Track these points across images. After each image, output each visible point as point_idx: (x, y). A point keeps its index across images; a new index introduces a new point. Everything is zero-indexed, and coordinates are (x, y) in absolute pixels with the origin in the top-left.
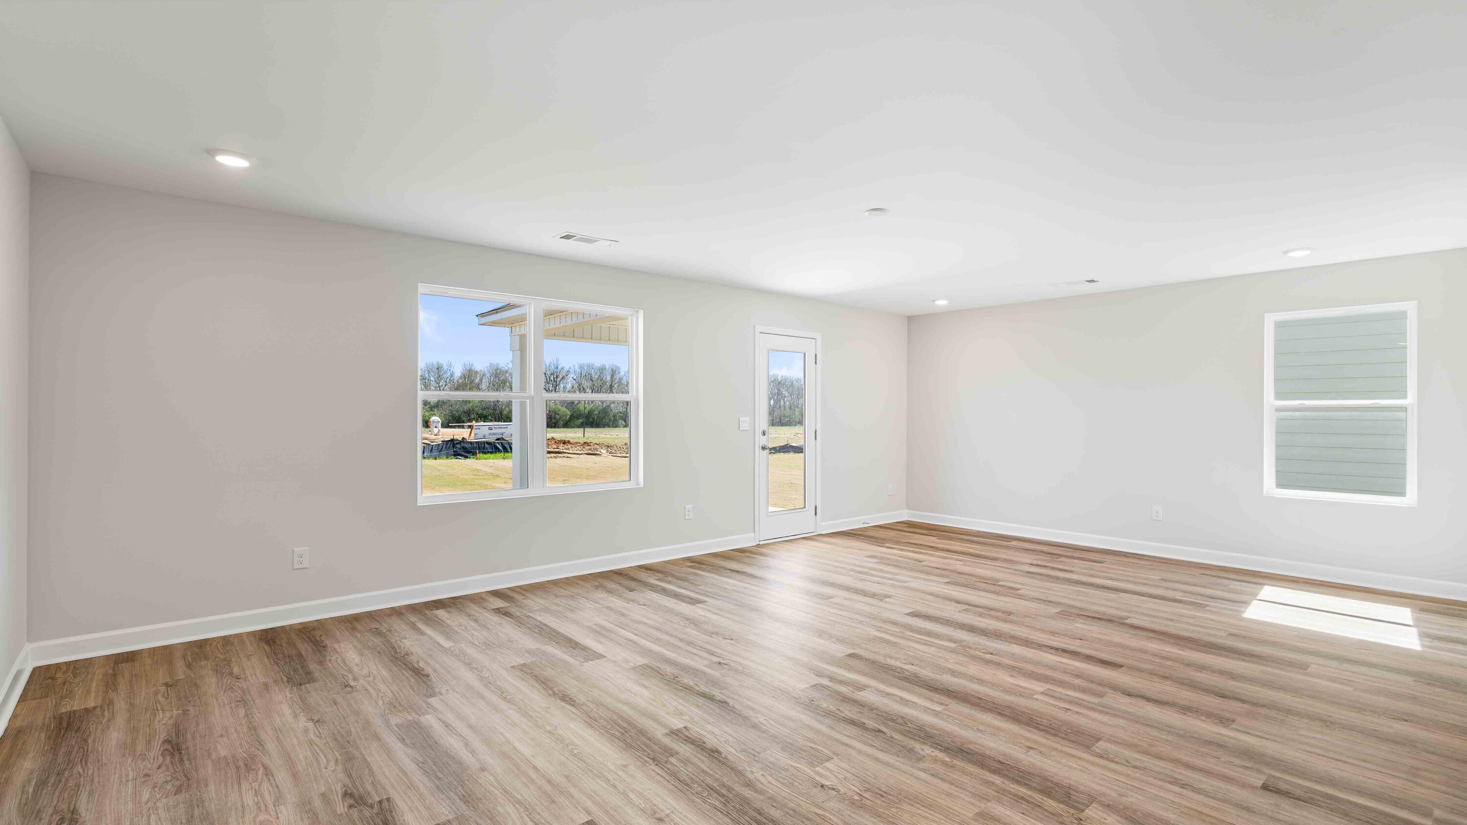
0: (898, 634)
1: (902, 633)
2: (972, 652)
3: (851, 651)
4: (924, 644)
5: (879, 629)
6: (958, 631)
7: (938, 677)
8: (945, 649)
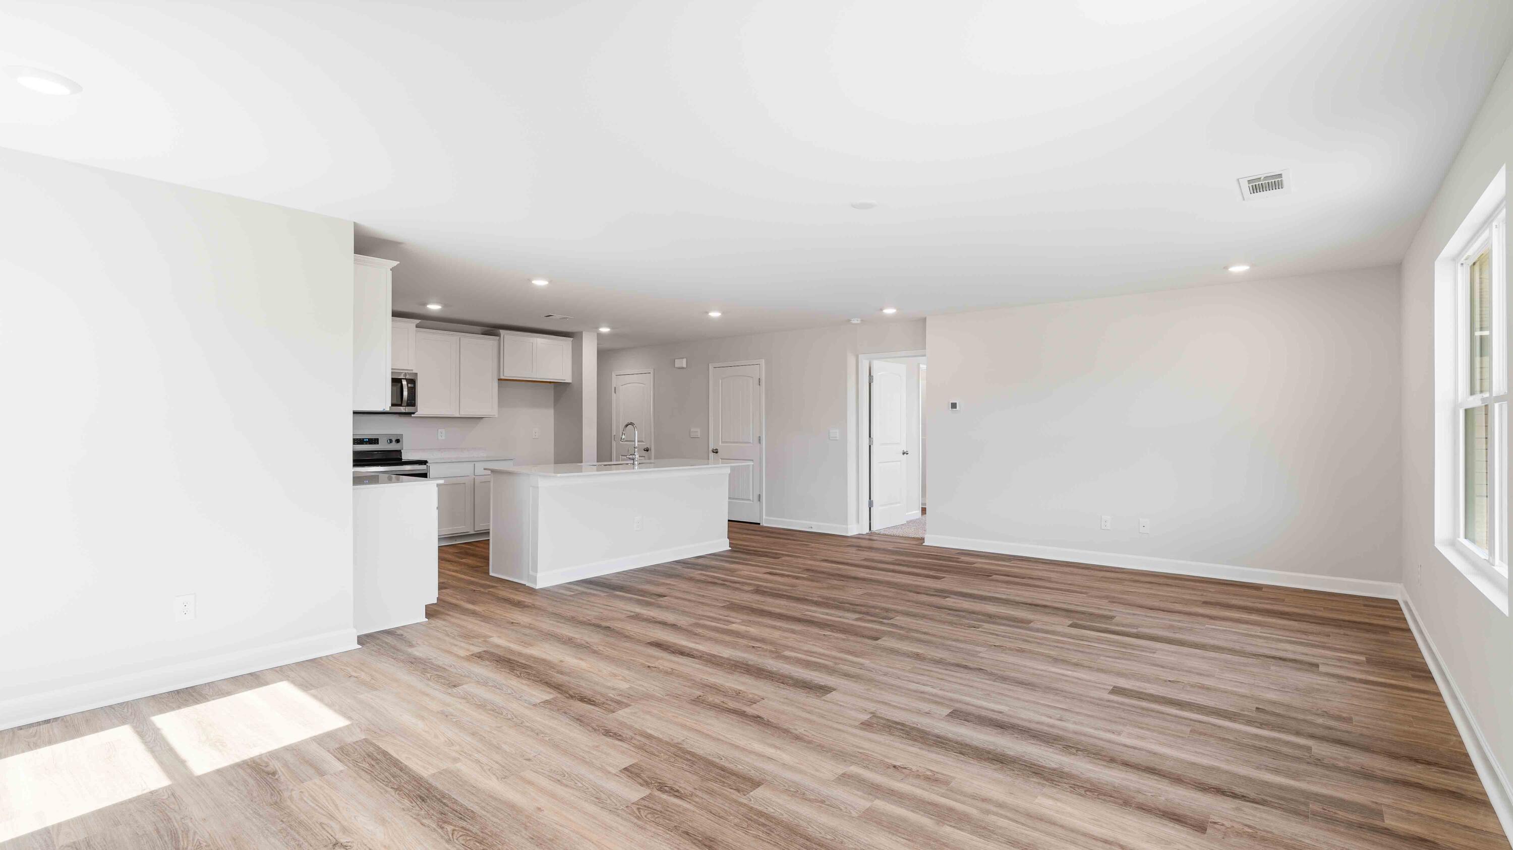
0: (840, 662)
1: (836, 664)
2: (769, 647)
3: (879, 642)
4: (813, 652)
5: (861, 666)
6: (775, 669)
7: (805, 628)
8: (793, 649)
